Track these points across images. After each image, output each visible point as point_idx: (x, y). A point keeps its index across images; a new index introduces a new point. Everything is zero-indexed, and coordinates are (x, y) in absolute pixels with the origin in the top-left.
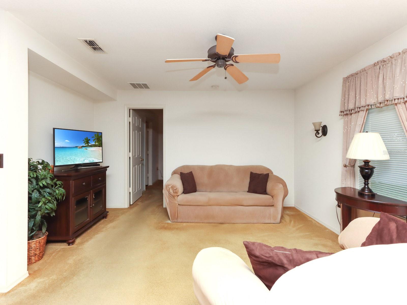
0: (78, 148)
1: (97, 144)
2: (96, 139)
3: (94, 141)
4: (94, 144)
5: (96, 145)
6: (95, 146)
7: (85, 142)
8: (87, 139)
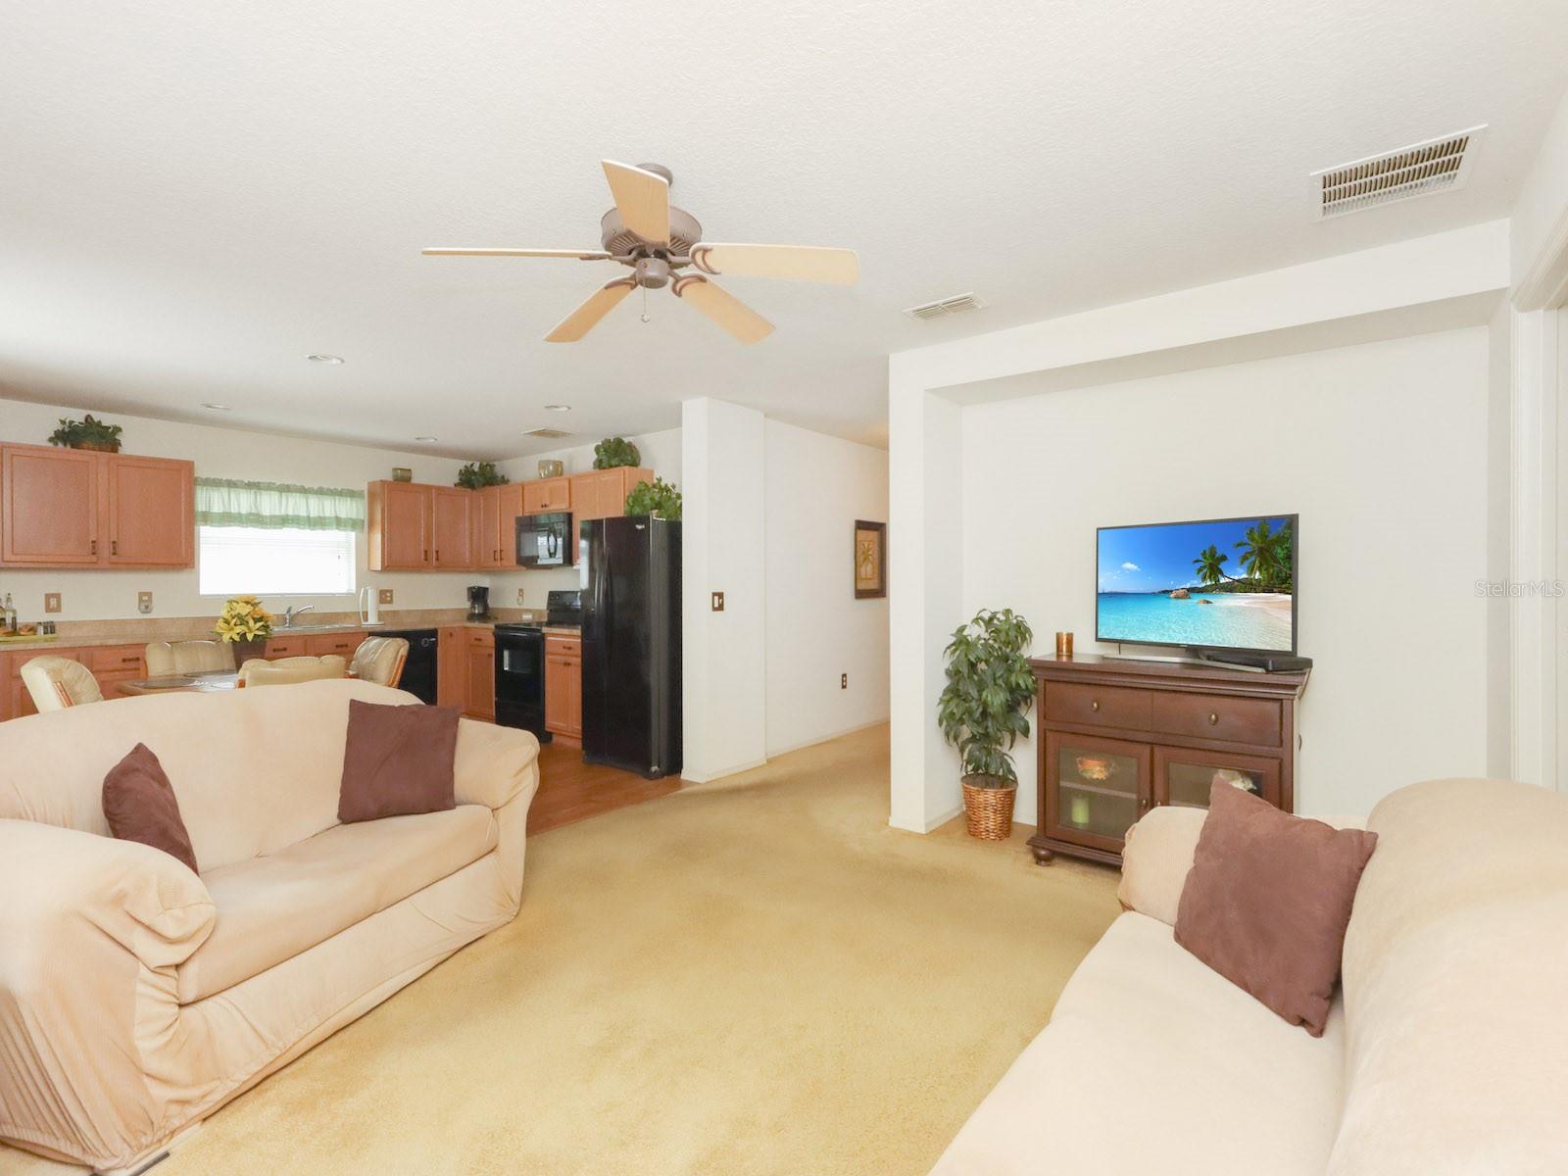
0: (1172, 595)
1: (1257, 576)
2: (1251, 553)
3: (1242, 563)
4: (1245, 576)
5: (1252, 584)
6: (1247, 586)
7: (1205, 571)
8: (1213, 555)
